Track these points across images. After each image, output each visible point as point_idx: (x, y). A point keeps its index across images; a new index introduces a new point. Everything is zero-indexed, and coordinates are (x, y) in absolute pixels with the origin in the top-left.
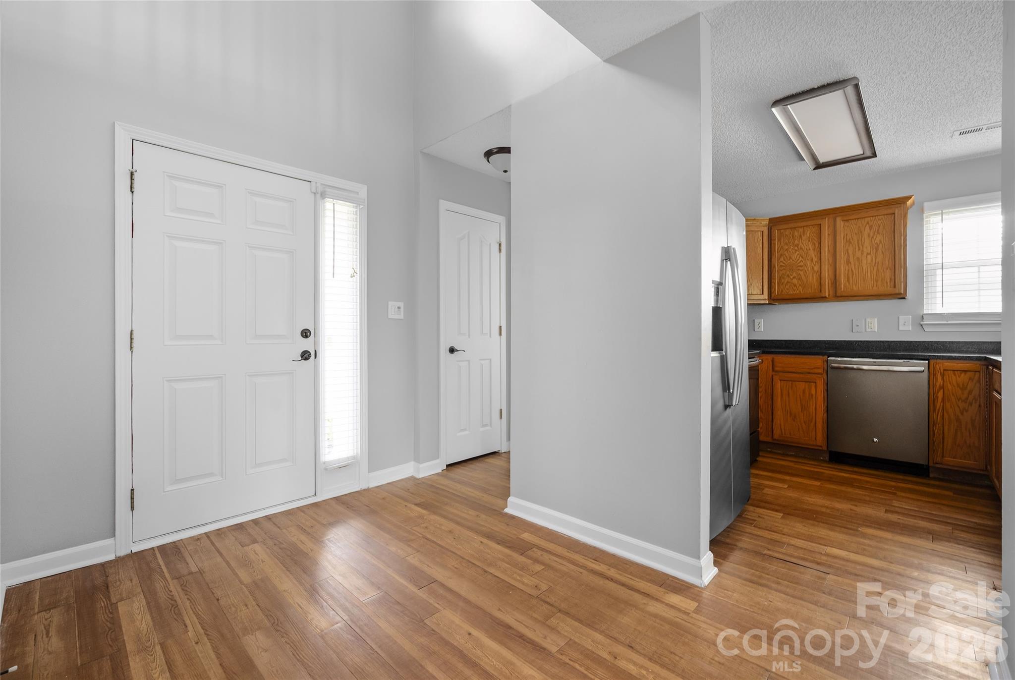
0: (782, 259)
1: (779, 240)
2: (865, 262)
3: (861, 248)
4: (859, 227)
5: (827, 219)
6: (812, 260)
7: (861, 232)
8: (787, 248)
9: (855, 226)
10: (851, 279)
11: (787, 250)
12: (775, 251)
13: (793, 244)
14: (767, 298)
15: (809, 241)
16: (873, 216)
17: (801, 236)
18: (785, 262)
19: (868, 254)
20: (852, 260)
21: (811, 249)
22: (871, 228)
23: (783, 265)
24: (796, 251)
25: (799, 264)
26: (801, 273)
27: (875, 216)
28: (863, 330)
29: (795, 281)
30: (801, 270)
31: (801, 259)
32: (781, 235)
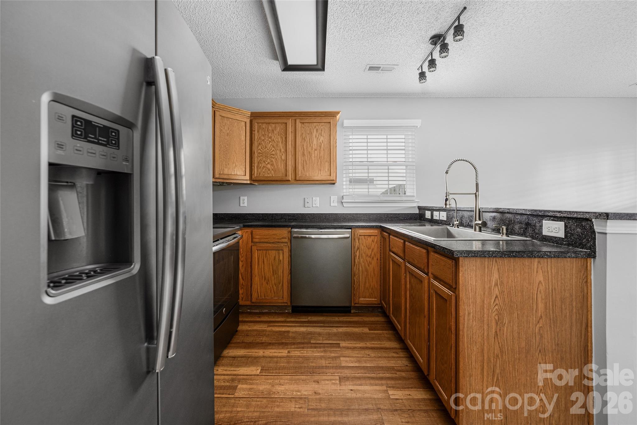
0: (260, 147)
1: (258, 132)
2: (314, 155)
3: (311, 145)
4: (310, 129)
5: (290, 119)
6: (280, 150)
7: (311, 133)
8: (263, 138)
9: (308, 128)
10: (305, 166)
11: (263, 140)
12: (255, 140)
13: (268, 136)
14: (248, 178)
15: (279, 135)
16: (318, 123)
17: (273, 130)
18: (262, 150)
19: (315, 150)
20: (306, 153)
21: (280, 142)
22: (317, 130)
23: (261, 152)
24: (270, 142)
25: (272, 153)
26: (274, 160)
27: (320, 123)
28: (311, 206)
29: (269, 166)
30: (273, 158)
31: (273, 149)
32: (259, 128)
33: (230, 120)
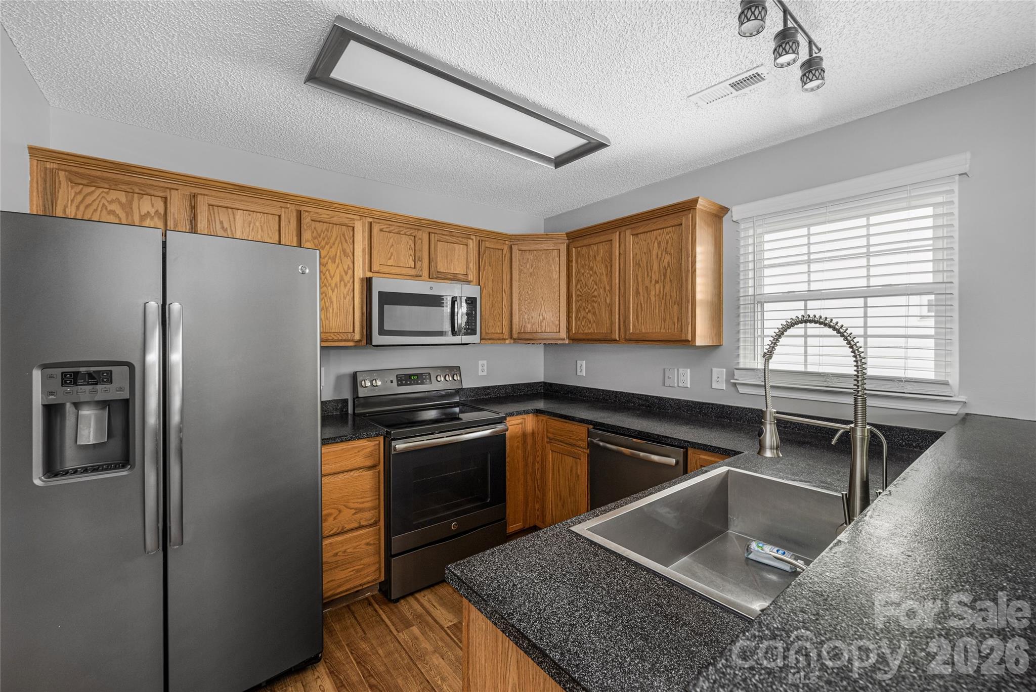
0: (579, 287)
1: (577, 262)
2: (654, 293)
3: (650, 274)
4: (648, 243)
5: (618, 233)
6: (605, 288)
7: (650, 251)
8: (583, 271)
9: (644, 242)
10: (640, 314)
11: (583, 274)
12: (572, 275)
13: (589, 266)
14: (565, 336)
15: (602, 263)
16: (661, 229)
17: (595, 257)
18: (581, 290)
19: (657, 282)
20: (641, 291)
21: (605, 276)
22: (659, 244)
23: (580, 294)
24: (591, 276)
25: (593, 294)
26: (596, 305)
27: (663, 228)
28: (676, 385)
29: (590, 316)
30: (596, 302)
31: (595, 287)
32: (578, 253)
33: (535, 252)
